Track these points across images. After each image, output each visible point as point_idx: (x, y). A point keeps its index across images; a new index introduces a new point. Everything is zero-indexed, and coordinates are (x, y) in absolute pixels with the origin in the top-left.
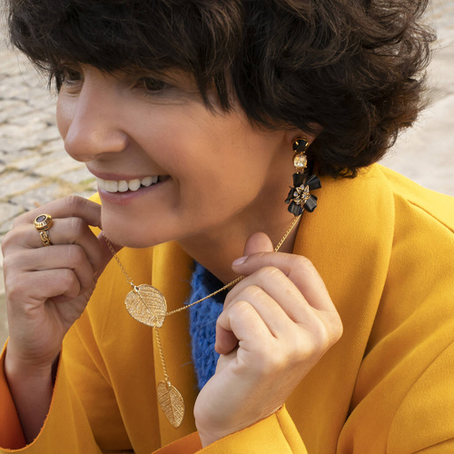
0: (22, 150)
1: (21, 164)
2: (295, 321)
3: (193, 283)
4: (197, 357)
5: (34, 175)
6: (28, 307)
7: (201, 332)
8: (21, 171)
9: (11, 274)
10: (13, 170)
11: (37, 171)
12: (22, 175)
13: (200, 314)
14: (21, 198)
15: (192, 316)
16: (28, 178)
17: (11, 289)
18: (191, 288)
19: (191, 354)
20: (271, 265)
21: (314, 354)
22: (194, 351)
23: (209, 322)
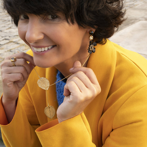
0: (14, 36)
1: (14, 40)
2: (87, 87)
3: (57, 77)
4: (58, 98)
5: (18, 43)
6: (8, 84)
7: (59, 91)
8: (14, 42)
9: (3, 74)
10: (12, 42)
11: (19, 42)
12: (14, 43)
13: (59, 86)
14: (14, 50)
15: (57, 86)
16: (16, 44)
17: (3, 79)
18: (56, 78)
19: (56, 97)
20: (81, 71)
21: (92, 97)
22: (57, 97)
23: (62, 88)
